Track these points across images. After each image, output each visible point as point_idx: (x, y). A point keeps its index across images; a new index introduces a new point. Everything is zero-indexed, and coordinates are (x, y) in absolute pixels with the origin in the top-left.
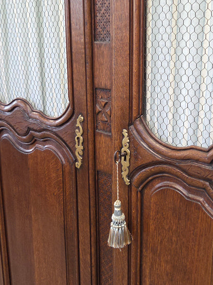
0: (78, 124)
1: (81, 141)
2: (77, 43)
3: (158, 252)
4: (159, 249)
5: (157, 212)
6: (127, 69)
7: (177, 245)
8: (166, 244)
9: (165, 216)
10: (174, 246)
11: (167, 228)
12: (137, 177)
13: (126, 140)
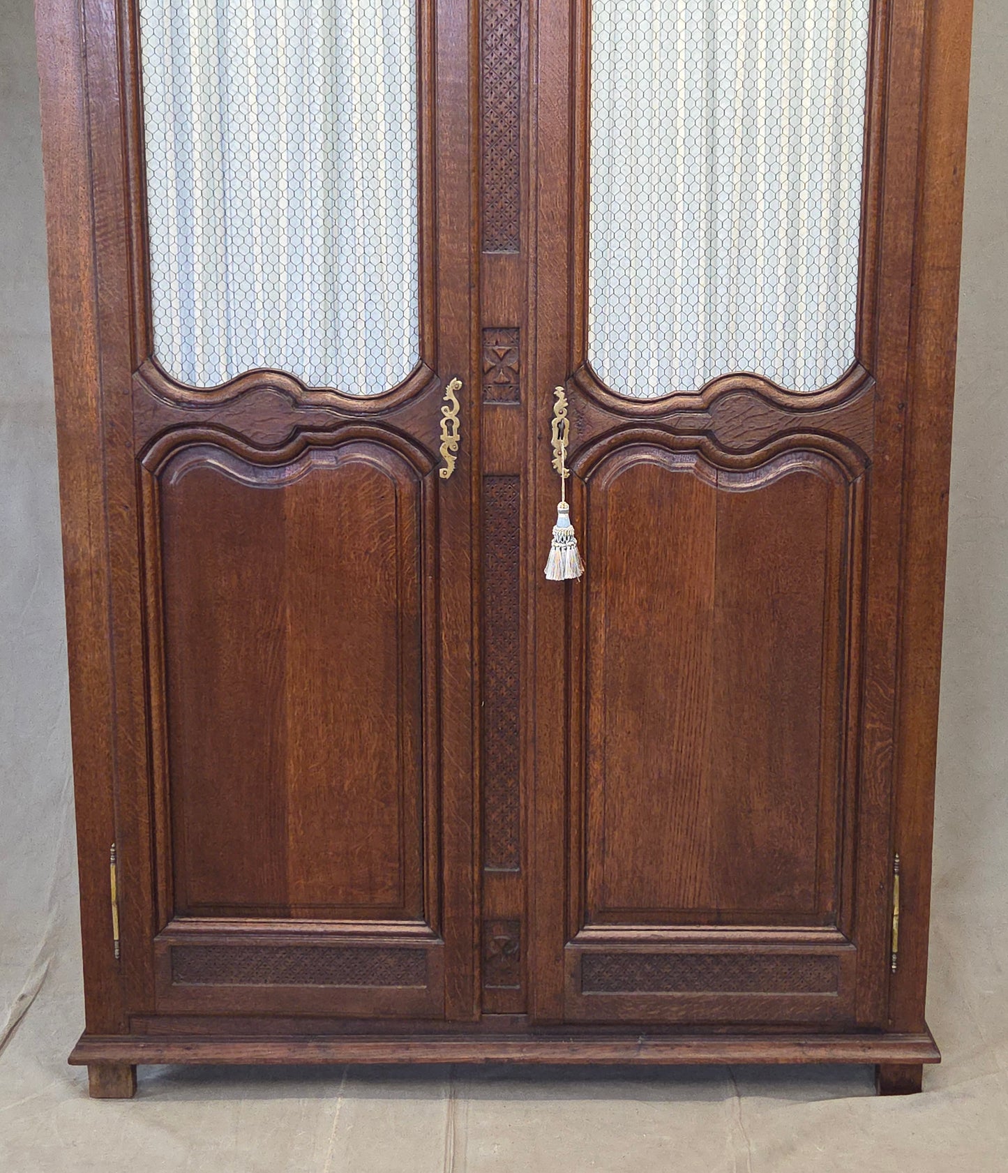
0: (450, 395)
1: (455, 427)
2: (450, 253)
3: (624, 573)
4: (625, 566)
5: (621, 507)
6: (563, 292)
7: (657, 547)
8: (638, 553)
9: (635, 509)
10: (652, 552)
11: (638, 527)
12: (580, 463)
13: (561, 404)
